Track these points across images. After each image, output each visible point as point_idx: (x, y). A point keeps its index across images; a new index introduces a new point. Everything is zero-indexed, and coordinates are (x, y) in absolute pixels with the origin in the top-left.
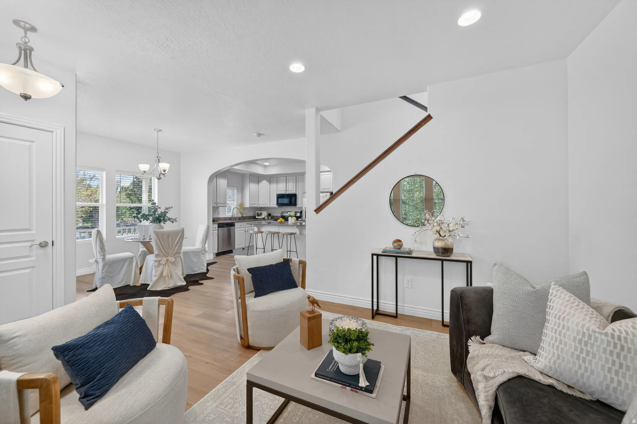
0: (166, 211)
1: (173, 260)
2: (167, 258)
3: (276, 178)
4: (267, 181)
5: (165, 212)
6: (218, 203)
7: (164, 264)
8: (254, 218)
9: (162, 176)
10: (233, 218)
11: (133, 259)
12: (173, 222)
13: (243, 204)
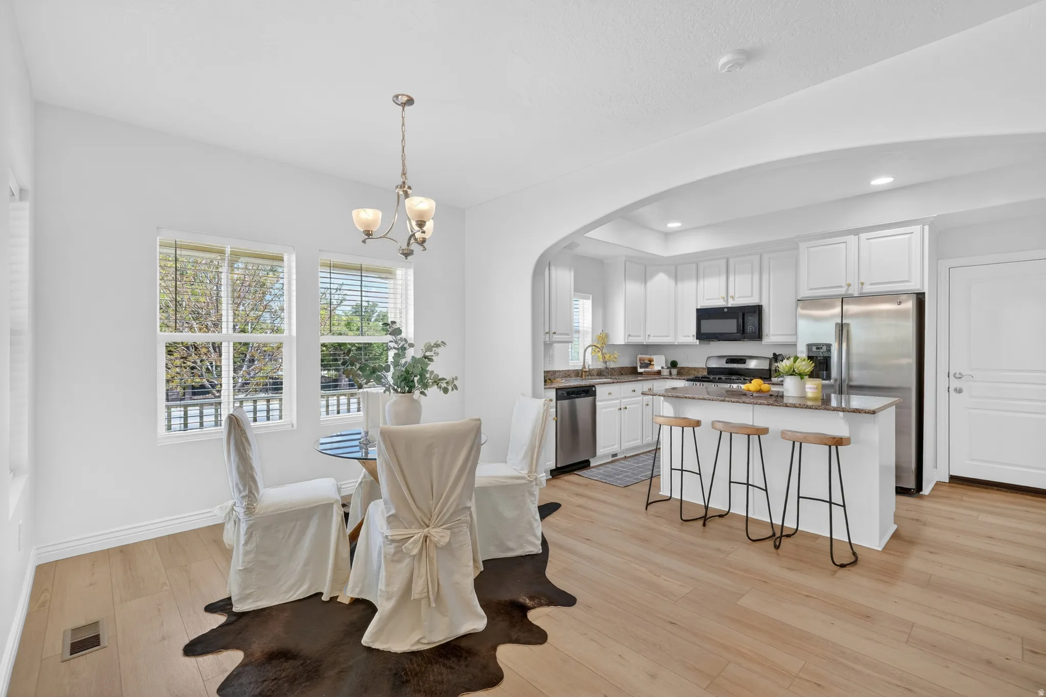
0: (428, 354)
1: (447, 540)
2: (426, 530)
3: (694, 266)
4: (669, 275)
5: (426, 357)
6: (555, 333)
7: (415, 555)
8: (633, 371)
9: (414, 246)
10: (585, 372)
11: (333, 507)
12: (446, 391)
13: (607, 336)
